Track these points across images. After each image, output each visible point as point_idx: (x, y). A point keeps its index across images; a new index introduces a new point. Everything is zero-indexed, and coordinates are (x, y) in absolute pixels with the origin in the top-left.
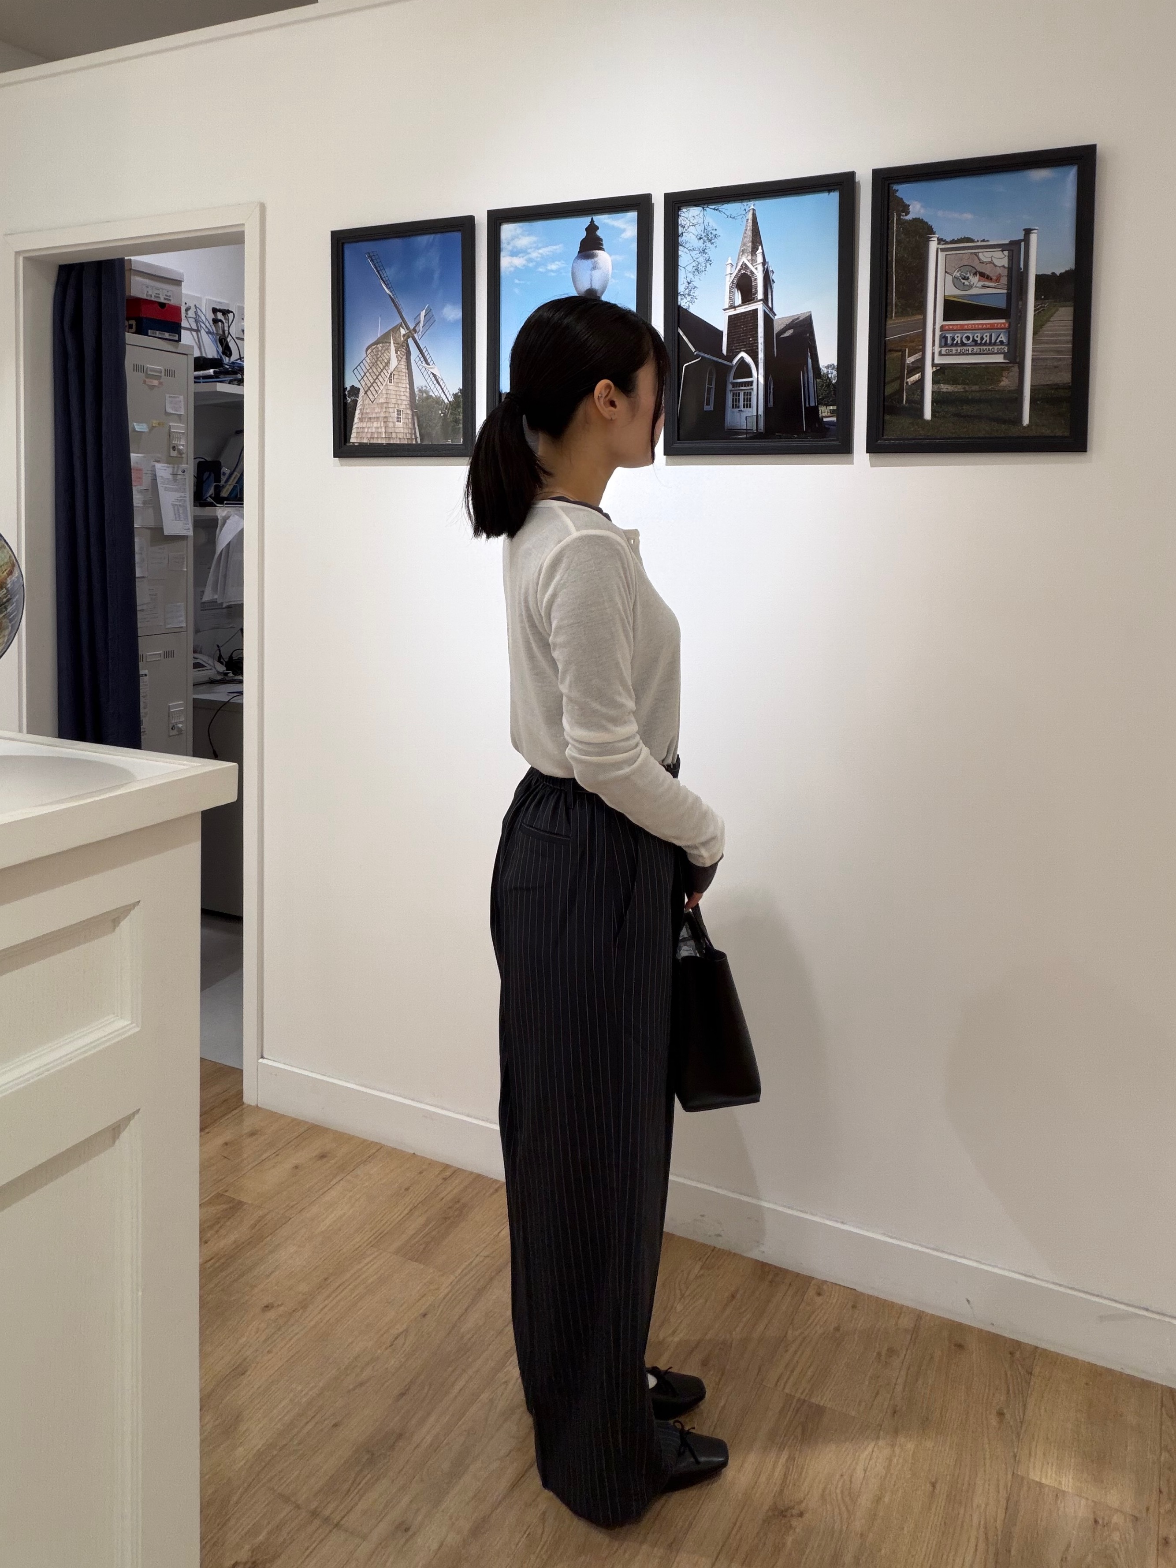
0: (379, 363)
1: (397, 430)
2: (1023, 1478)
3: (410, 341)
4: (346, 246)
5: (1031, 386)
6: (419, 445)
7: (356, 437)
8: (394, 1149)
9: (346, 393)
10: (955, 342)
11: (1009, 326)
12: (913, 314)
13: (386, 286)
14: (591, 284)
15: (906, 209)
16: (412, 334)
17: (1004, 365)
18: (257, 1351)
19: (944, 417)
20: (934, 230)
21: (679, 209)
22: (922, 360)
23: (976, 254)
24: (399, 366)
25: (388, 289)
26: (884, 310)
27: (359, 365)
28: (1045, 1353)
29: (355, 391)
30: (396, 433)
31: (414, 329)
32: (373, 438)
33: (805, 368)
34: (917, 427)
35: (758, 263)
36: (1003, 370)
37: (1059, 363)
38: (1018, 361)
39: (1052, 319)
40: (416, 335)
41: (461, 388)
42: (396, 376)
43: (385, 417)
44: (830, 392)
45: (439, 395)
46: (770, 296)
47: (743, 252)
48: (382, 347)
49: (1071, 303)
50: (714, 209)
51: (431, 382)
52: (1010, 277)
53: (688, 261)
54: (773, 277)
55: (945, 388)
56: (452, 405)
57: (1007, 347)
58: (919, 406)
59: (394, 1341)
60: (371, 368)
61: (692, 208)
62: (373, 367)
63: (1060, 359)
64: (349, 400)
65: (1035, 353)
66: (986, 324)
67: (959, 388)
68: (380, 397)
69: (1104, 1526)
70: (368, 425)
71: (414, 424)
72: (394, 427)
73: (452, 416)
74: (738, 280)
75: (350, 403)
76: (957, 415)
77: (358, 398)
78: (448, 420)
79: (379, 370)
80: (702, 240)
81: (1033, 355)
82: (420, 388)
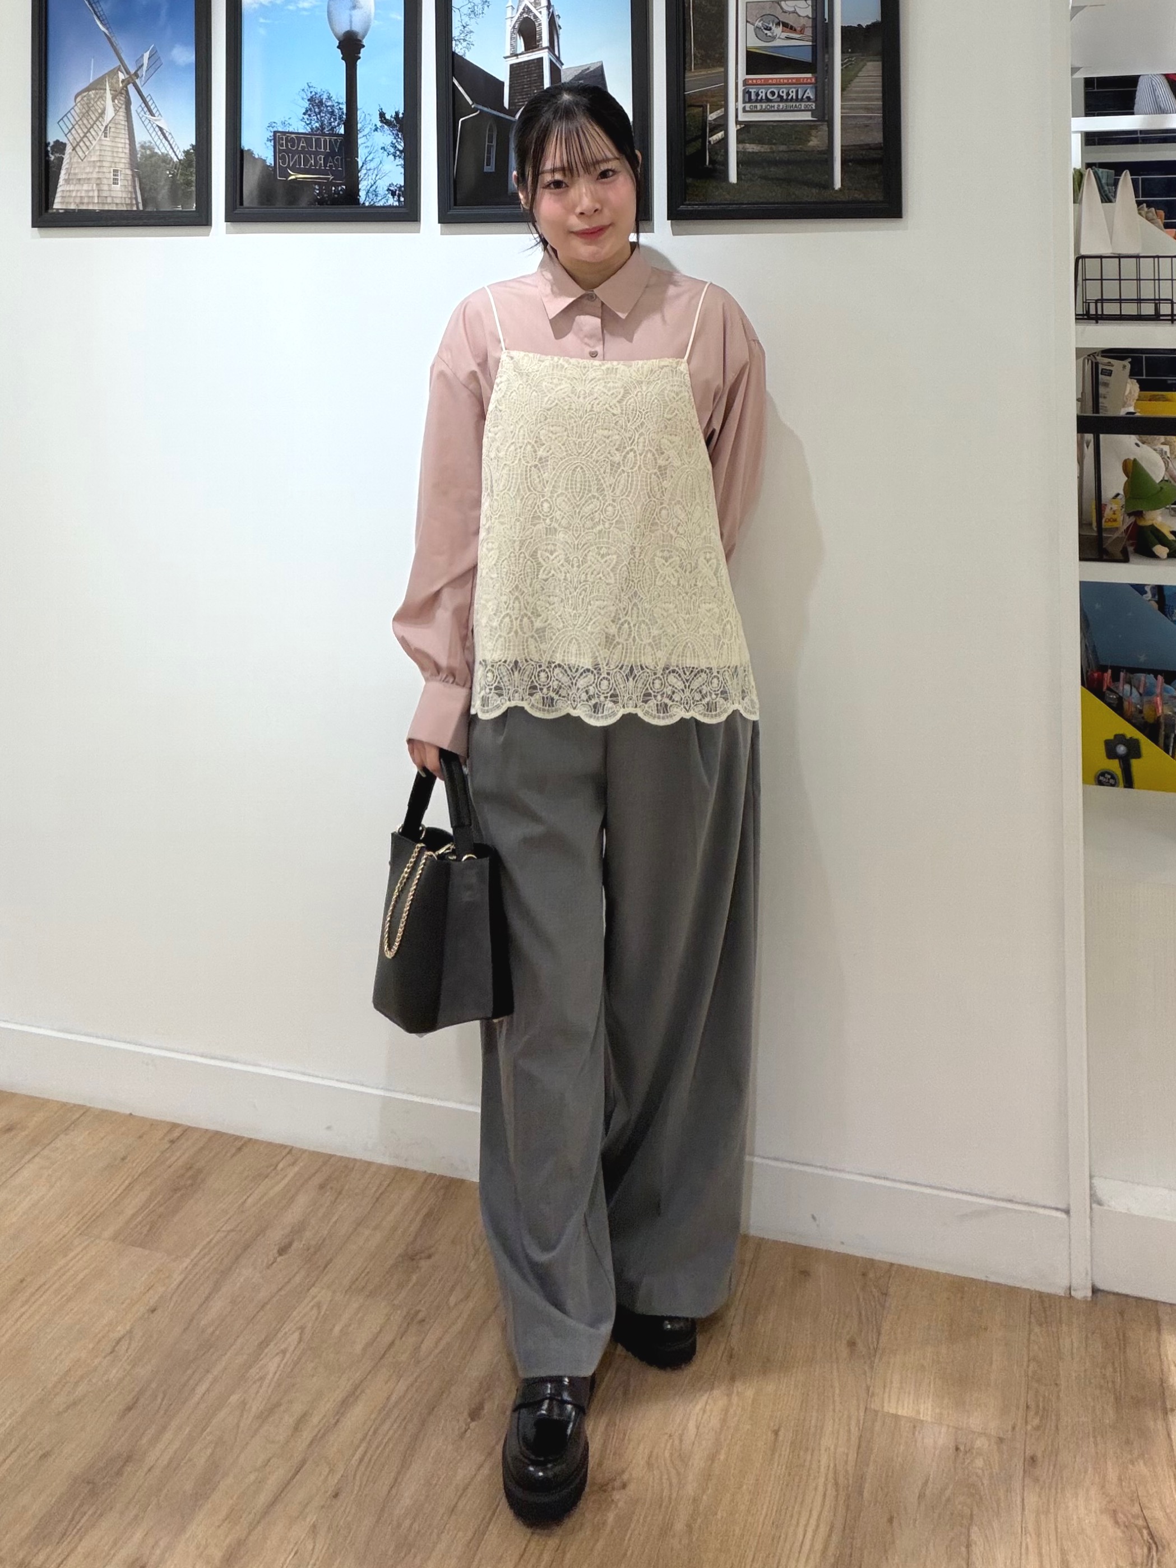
0: (90, 113)
1: (114, 194)
2: (876, 1412)
3: (131, 89)
5: (842, 146)
6: (140, 212)
7: (62, 203)
8: (104, 1111)
9: (49, 149)
10: (759, 98)
11: (816, 80)
12: (713, 67)
13: (101, 23)
14: (351, 26)
16: (133, 79)
17: (812, 123)
19: (751, 180)
22: (725, 117)
23: (778, 3)
24: (117, 117)
25: (104, 25)
26: (682, 61)
27: (66, 115)
28: (902, 1269)
29: (60, 147)
30: (113, 197)
31: (136, 74)
32: (83, 203)
34: (721, 191)
35: (542, 6)
36: (811, 129)
37: (870, 122)
38: (826, 119)
39: (861, 74)
40: (138, 81)
41: (194, 143)
42: (113, 130)
43: (99, 178)
45: (166, 152)
46: (556, 44)
48: (96, 94)
49: (879, 58)
51: (157, 137)
52: (815, 26)
54: (559, 22)
55: (751, 148)
56: (182, 164)
57: (814, 104)
58: (723, 168)
59: (115, 1346)
60: (81, 119)
62: (83, 119)
63: (871, 118)
64: (52, 158)
65: (845, 111)
66: (792, 79)
67: (765, 148)
68: (92, 154)
69: (966, 1452)
70: (76, 189)
71: (134, 187)
72: (110, 190)
73: (183, 177)
74: (520, 25)
75: (53, 162)
76: (764, 178)
77: (64, 154)
78: (179, 182)
79: (92, 122)
81: (842, 113)
82: (142, 143)
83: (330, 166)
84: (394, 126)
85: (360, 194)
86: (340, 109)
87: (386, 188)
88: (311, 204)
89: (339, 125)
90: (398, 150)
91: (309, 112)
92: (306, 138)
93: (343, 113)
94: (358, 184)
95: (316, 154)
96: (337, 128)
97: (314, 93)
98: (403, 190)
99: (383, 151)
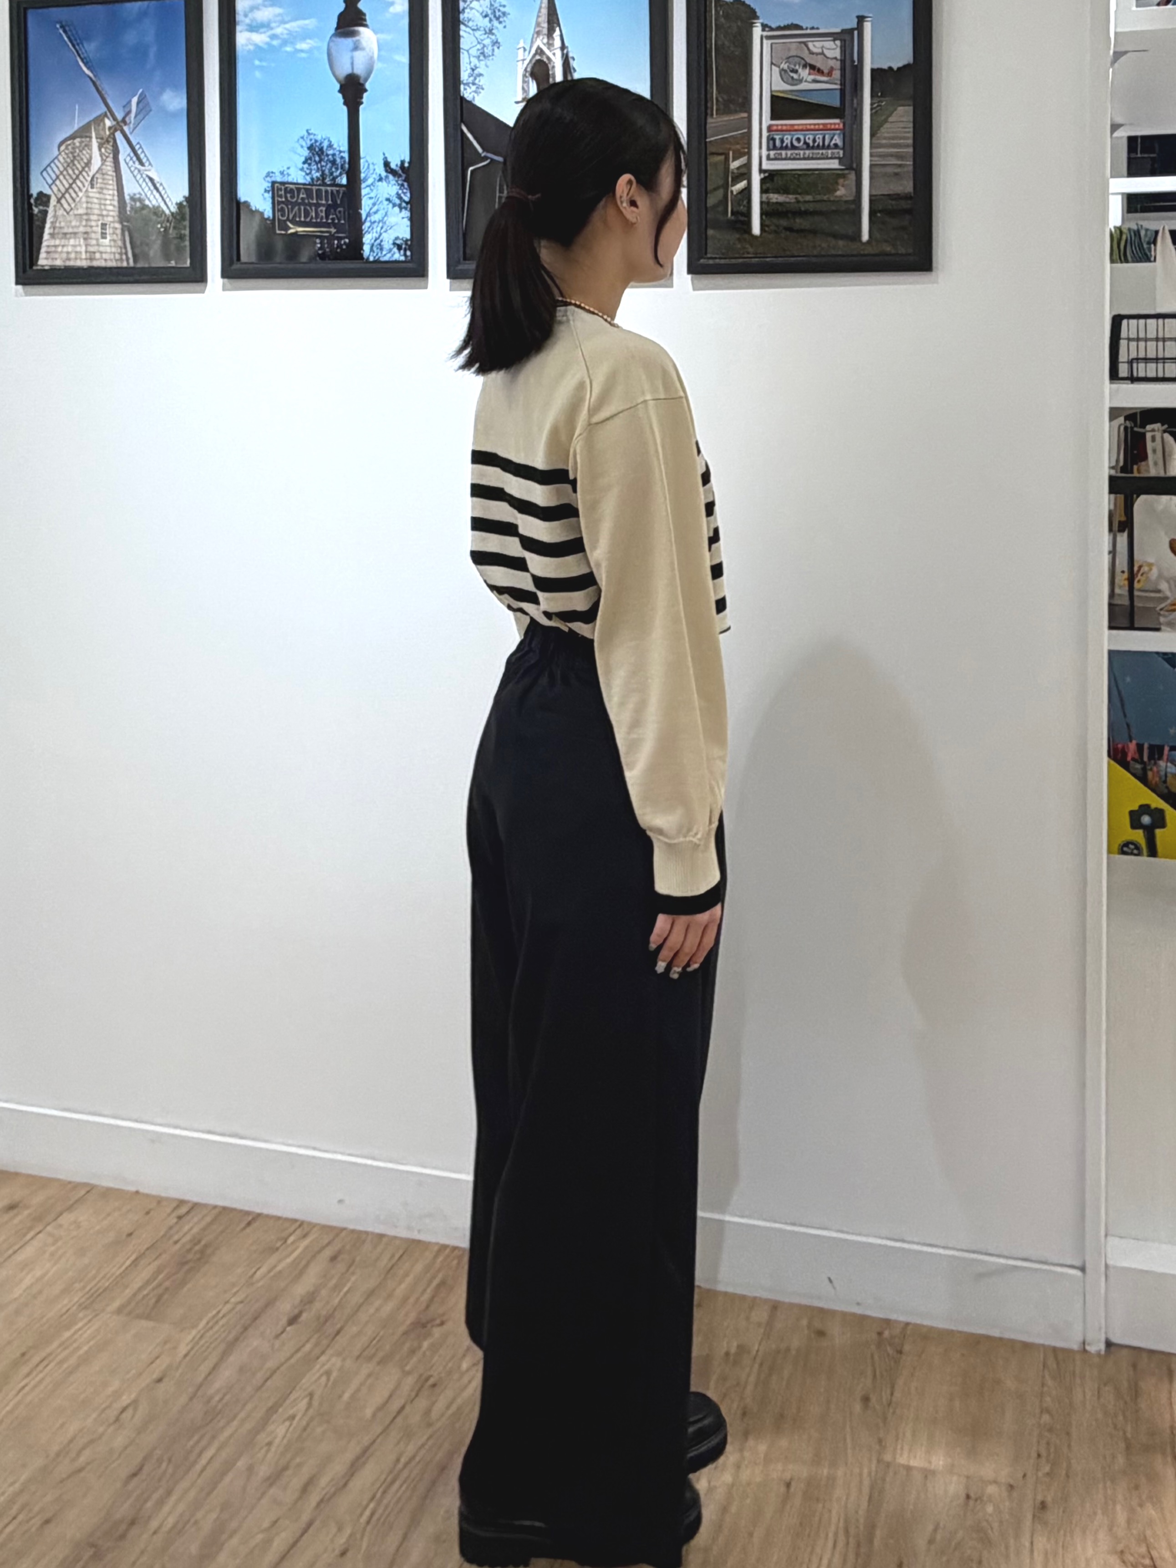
0: (76, 163)
1: (102, 249)
3: (118, 135)
4: (30, 12)
5: (871, 196)
6: (131, 268)
7: (47, 259)
8: (110, 1189)
9: (32, 201)
10: (784, 145)
11: (844, 125)
12: (736, 112)
13: (86, 64)
14: (353, 69)
16: (121, 127)
17: (839, 172)
19: (776, 232)
20: (758, 14)
22: (748, 165)
23: (805, 44)
24: (104, 167)
25: (88, 68)
26: (703, 105)
27: (49, 165)
28: (914, 1329)
29: (44, 199)
30: (101, 253)
31: (124, 121)
32: (69, 259)
34: (744, 243)
35: (556, 47)
36: (839, 178)
37: (900, 170)
38: (854, 167)
39: (890, 119)
40: (126, 128)
41: (186, 193)
42: (100, 181)
43: (86, 233)
45: (157, 204)
47: (538, 33)
48: (81, 143)
49: (911, 102)
51: (147, 188)
52: (843, 69)
53: (472, 43)
54: (574, 65)
55: (775, 198)
56: (175, 217)
57: (841, 151)
58: (746, 219)
59: (120, 1415)
60: (65, 169)
62: (68, 168)
63: (900, 166)
64: (36, 210)
65: (873, 159)
66: (818, 124)
67: (790, 198)
68: (78, 206)
69: (976, 1500)
70: (62, 243)
71: (124, 241)
72: (98, 245)
73: (176, 232)
74: (533, 68)
75: (37, 215)
76: (790, 229)
77: (48, 206)
78: (171, 236)
79: (77, 172)
80: (487, 19)
81: (871, 161)
82: (132, 195)
83: (333, 219)
84: (400, 176)
85: (364, 247)
86: (342, 158)
87: (391, 242)
88: (311, 259)
89: (341, 174)
90: (404, 201)
91: (309, 161)
92: (306, 189)
93: (345, 162)
94: (362, 236)
95: (317, 205)
96: (339, 178)
97: (313, 141)
98: (409, 243)
99: (387, 202)
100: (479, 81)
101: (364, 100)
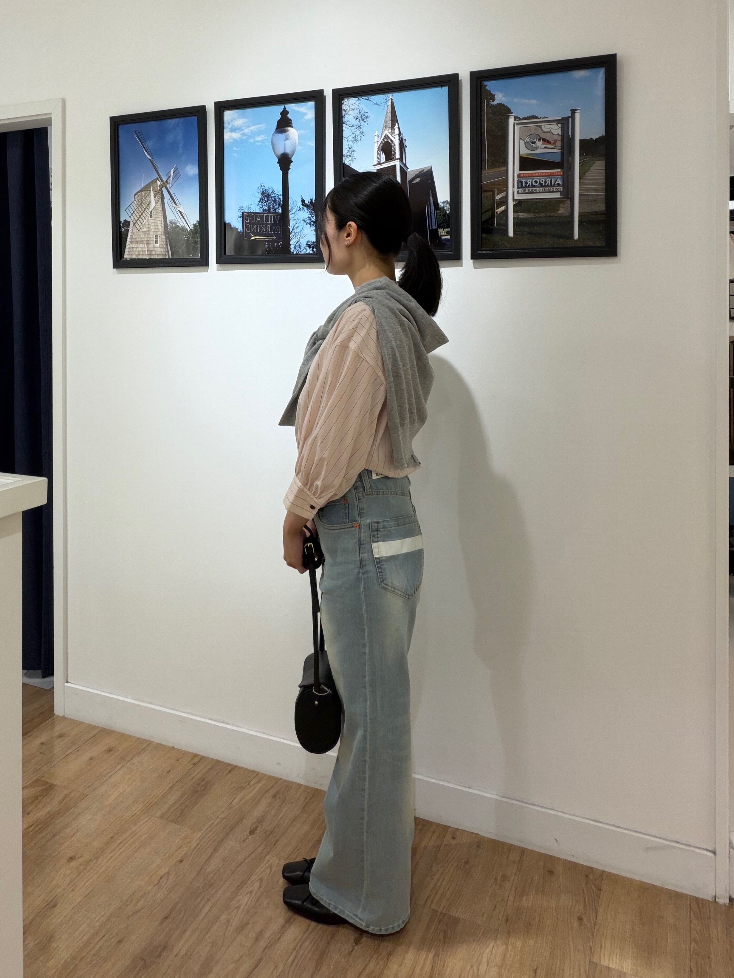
0: (143, 204)
1: (156, 249)
2: (597, 965)
3: (164, 190)
4: (120, 127)
5: (579, 213)
6: (170, 259)
7: (129, 255)
8: (160, 744)
9: (121, 225)
10: (528, 185)
11: (563, 173)
12: (499, 167)
13: (148, 153)
14: (285, 150)
15: (493, 98)
16: (165, 185)
17: (560, 200)
18: (64, 889)
19: (523, 235)
20: (512, 111)
21: (342, 99)
22: (506, 197)
23: (540, 127)
24: (157, 206)
25: (148, 155)
26: (480, 163)
27: (130, 206)
28: (610, 875)
29: (127, 223)
30: (155, 251)
31: (167, 182)
32: (139, 255)
33: (429, 203)
34: (504, 242)
35: (395, 134)
36: (560, 203)
37: (597, 198)
38: (570, 196)
39: (590, 169)
40: (168, 186)
41: (199, 220)
42: (154, 213)
43: (148, 241)
44: (446, 219)
45: (183, 225)
46: (404, 156)
47: (386, 127)
48: (145, 194)
49: (603, 158)
50: (366, 99)
51: (178, 217)
52: (562, 140)
53: (349, 133)
54: (406, 143)
55: (522, 215)
56: (193, 232)
57: (562, 188)
58: (505, 227)
59: (160, 880)
60: (138, 208)
61: (350, 99)
62: (139, 207)
63: (598, 195)
64: (123, 230)
65: (581, 191)
66: (548, 173)
68: (144, 227)
70: (136, 246)
71: (167, 245)
72: (154, 247)
73: (193, 239)
74: (383, 146)
75: (123, 232)
76: (531, 233)
77: (129, 228)
78: (190, 242)
79: (143, 209)
80: (358, 119)
81: (579, 193)
82: (171, 220)
83: (274, 231)
84: (310, 207)
85: (291, 247)
86: (279, 198)
87: (306, 244)
88: (262, 254)
89: (278, 207)
90: (312, 221)
91: (262, 201)
92: (260, 215)
93: (281, 200)
94: (290, 241)
95: (266, 224)
96: (278, 209)
97: (264, 190)
98: (315, 243)
99: (304, 222)
100: (353, 154)
101: (290, 167)
